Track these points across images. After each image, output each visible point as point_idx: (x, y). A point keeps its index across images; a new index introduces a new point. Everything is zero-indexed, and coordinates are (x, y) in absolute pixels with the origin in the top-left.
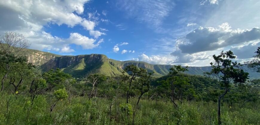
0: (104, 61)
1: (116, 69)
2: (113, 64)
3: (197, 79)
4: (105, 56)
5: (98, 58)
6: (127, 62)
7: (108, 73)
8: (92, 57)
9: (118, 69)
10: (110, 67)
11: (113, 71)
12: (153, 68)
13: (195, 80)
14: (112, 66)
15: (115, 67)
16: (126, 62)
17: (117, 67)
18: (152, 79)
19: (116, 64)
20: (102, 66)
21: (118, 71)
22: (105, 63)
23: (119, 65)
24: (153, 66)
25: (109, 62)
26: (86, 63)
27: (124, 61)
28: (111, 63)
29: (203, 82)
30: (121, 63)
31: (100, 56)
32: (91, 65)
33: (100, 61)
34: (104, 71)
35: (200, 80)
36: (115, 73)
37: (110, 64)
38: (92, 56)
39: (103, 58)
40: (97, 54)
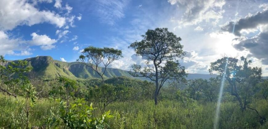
0: (49, 62)
1: (62, 71)
2: (59, 65)
3: (137, 83)
4: (50, 57)
5: (43, 60)
6: (75, 64)
7: (53, 74)
8: (38, 60)
9: (64, 70)
10: (56, 69)
11: (58, 72)
12: (101, 71)
13: (135, 84)
14: (58, 67)
15: (61, 68)
16: (73, 64)
17: (63, 68)
18: (98, 81)
19: (61, 65)
20: (48, 68)
21: (64, 72)
22: (50, 64)
23: (65, 66)
24: (101, 69)
25: (55, 63)
26: (33, 66)
27: (71, 62)
28: (57, 64)
29: (141, 86)
30: (68, 64)
31: (45, 58)
32: (38, 67)
33: (46, 62)
34: (49, 73)
35: (139, 84)
36: (60, 74)
37: (56, 66)
38: (38, 58)
39: (48, 59)
40: (42, 56)
